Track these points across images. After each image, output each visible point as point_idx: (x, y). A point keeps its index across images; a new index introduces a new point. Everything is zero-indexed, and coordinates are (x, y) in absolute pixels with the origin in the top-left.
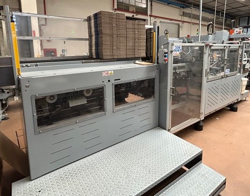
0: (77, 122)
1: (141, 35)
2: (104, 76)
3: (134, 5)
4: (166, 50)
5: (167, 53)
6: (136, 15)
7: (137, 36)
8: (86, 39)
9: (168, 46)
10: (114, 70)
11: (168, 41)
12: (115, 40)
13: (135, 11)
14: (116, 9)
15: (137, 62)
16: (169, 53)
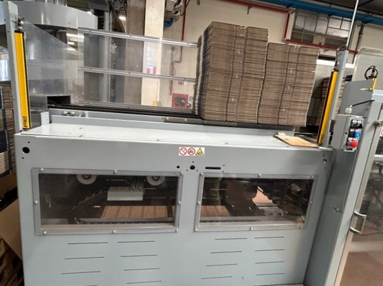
0: (113, 233)
1: (302, 78)
2: (183, 157)
3: (324, 33)
4: (358, 119)
5: (361, 127)
6: (325, 51)
7: (291, 79)
8: (189, 80)
9: (368, 110)
10: (206, 147)
11: (371, 97)
12: (236, 83)
13: (323, 44)
14: (288, 40)
15: (282, 135)
16: (368, 126)
